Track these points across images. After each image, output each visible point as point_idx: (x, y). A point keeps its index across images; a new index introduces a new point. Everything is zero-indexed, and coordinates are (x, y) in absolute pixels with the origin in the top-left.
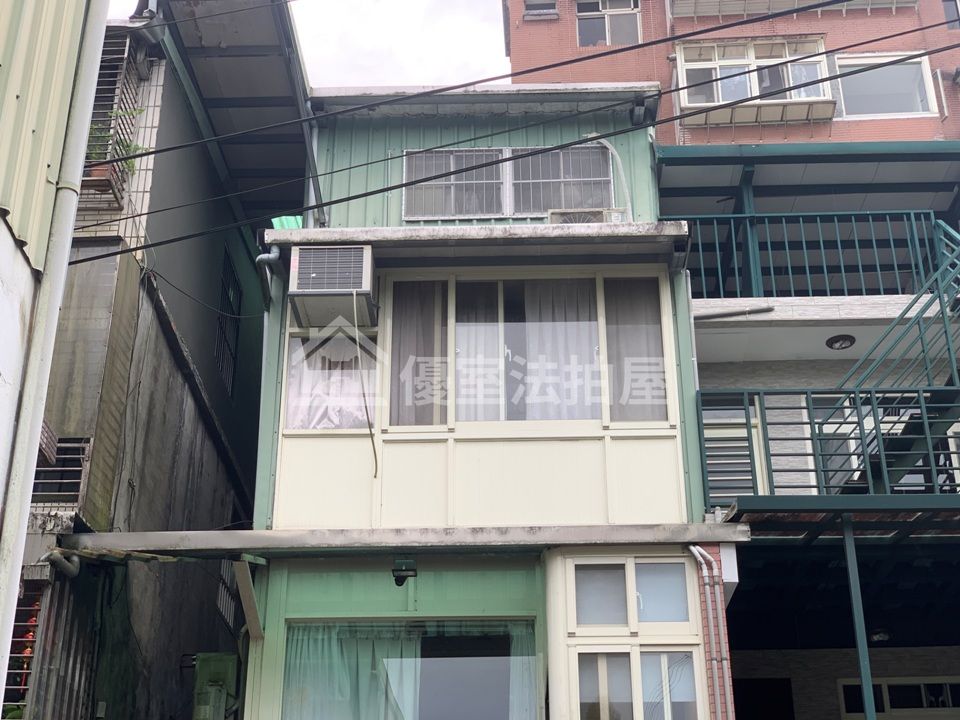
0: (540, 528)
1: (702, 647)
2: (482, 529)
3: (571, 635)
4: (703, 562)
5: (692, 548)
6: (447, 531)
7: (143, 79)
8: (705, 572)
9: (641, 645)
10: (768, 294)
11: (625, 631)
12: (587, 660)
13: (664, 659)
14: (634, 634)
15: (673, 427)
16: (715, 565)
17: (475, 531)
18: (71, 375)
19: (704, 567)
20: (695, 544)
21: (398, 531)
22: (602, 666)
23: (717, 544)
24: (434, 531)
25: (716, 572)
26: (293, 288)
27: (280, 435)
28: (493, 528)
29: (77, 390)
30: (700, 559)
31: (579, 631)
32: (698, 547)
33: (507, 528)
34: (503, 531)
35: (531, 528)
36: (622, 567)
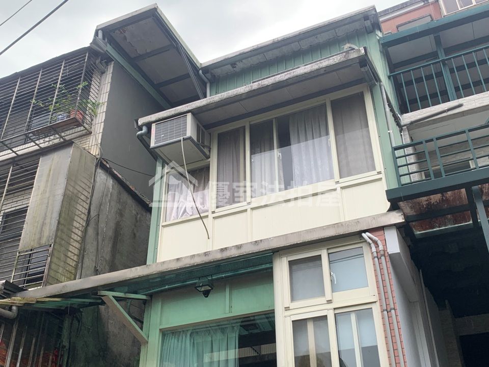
0: (261, 240)
1: (378, 304)
2: (226, 248)
3: (287, 309)
4: (371, 242)
5: (363, 235)
6: (206, 254)
7: (103, 73)
8: (374, 249)
9: (335, 309)
10: (459, 97)
11: (323, 300)
12: (299, 325)
13: (353, 317)
14: (329, 302)
15: (379, 173)
16: (379, 242)
17: (222, 250)
18: (46, 214)
19: (373, 245)
20: (365, 231)
21: (178, 259)
22: (310, 327)
23: (382, 228)
24: (199, 255)
25: (381, 247)
26: (152, 145)
27: (161, 226)
28: (233, 246)
29: (48, 221)
30: (369, 240)
31: (292, 305)
32: (367, 233)
33: (241, 245)
34: (239, 247)
35: (256, 242)
36: (319, 258)
